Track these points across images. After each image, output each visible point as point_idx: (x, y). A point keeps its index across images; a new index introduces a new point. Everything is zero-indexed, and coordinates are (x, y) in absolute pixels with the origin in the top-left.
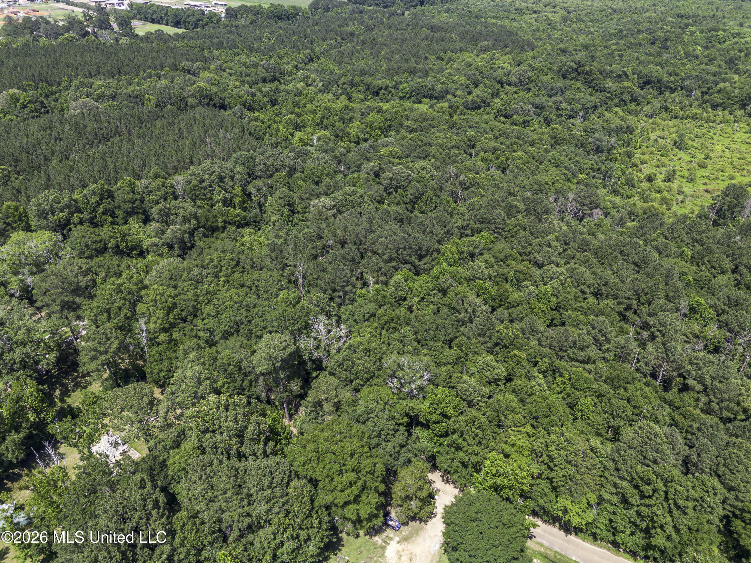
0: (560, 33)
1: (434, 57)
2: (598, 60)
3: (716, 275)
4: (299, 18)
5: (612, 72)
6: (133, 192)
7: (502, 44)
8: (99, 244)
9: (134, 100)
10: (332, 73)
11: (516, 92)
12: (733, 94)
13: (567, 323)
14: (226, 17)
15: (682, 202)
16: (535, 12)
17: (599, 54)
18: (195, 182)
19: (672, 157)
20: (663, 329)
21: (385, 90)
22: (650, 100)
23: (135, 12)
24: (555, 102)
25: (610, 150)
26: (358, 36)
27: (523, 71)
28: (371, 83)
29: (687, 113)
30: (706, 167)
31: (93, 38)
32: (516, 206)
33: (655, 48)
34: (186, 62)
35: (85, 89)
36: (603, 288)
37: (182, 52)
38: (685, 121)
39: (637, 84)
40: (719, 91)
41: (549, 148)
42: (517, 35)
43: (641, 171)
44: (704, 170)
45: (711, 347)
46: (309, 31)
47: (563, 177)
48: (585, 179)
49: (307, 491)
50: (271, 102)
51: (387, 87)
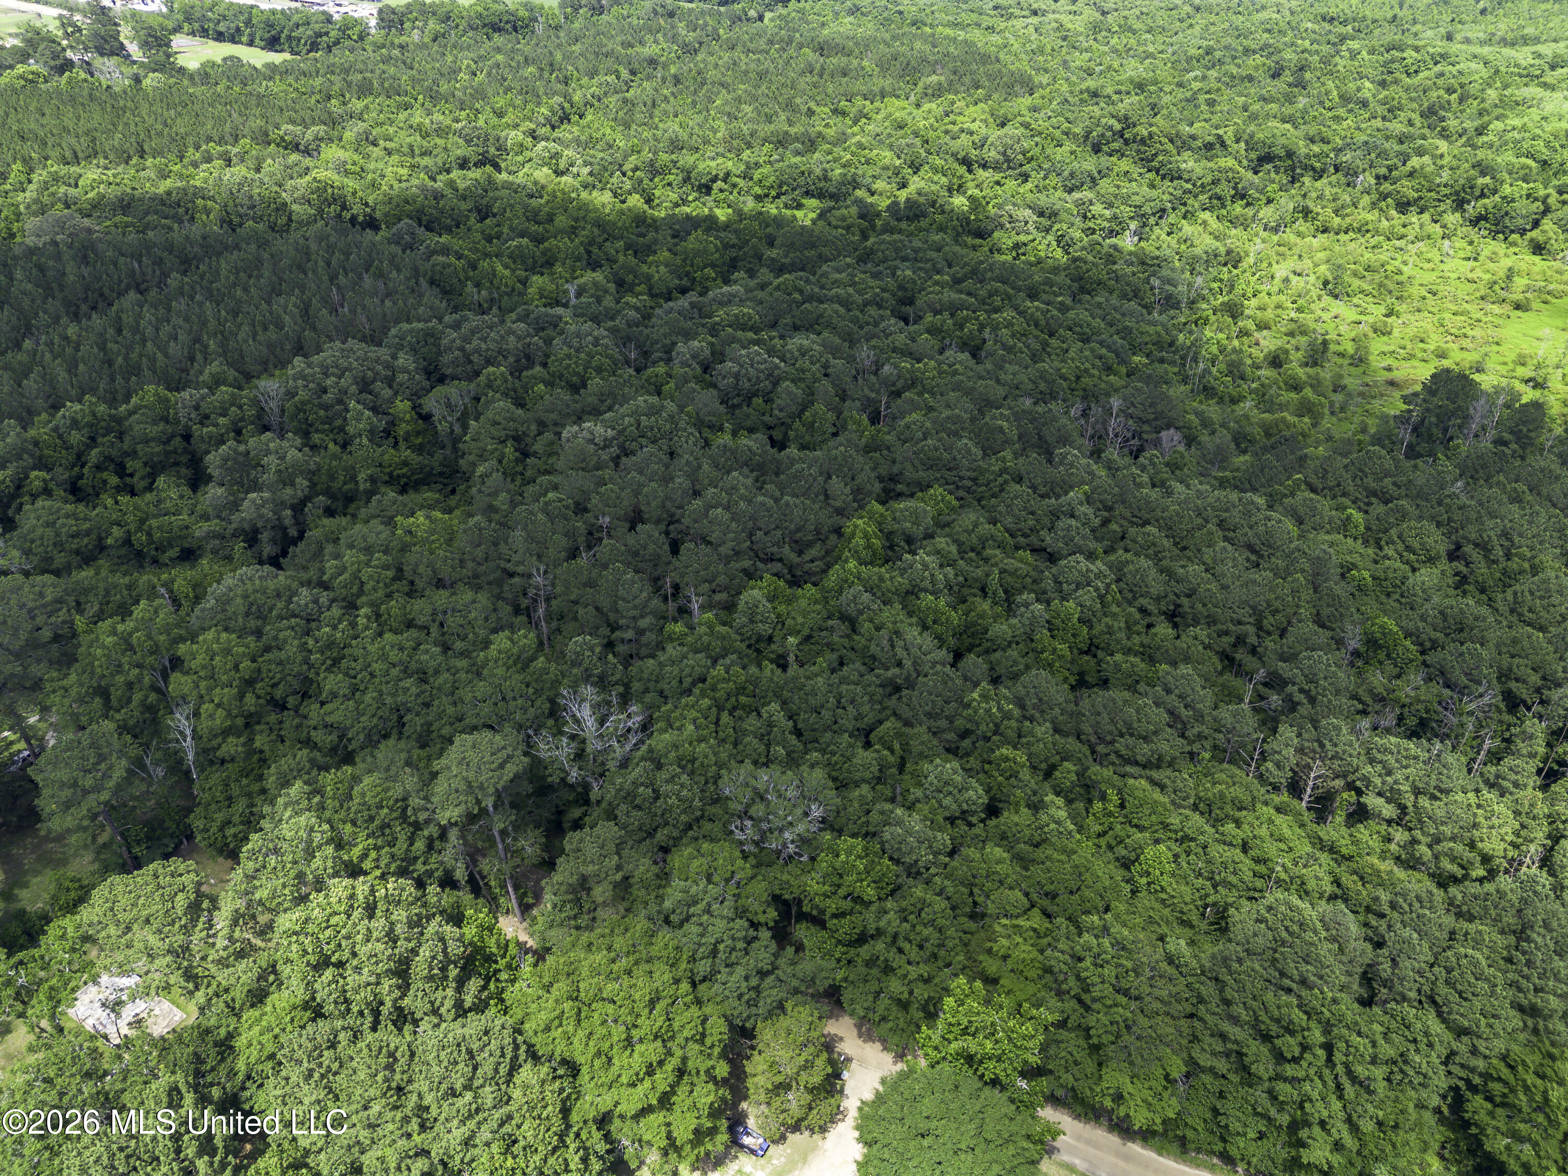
0: (1086, 56)
1: (827, 110)
2: (1165, 111)
3: (1416, 565)
4: (539, 28)
5: (1193, 137)
6: (166, 420)
7: (967, 80)
8: (86, 540)
9: (172, 212)
10: (611, 147)
11: (998, 183)
12: (1438, 180)
13: (1112, 681)
14: (379, 27)
15: (1343, 409)
16: (1035, 13)
17: (1166, 99)
18: (302, 395)
19: (1319, 313)
20: (1312, 686)
21: (725, 180)
22: (1272, 196)
23: (180, 17)
24: (1079, 203)
25: (1193, 302)
26: (665, 66)
27: (1012, 138)
28: (695, 167)
29: (1348, 220)
30: (1390, 333)
31: (83, 75)
32: (1001, 428)
33: (1279, 86)
34: (290, 127)
35: (63, 189)
36: (1185, 601)
37: (282, 103)
38: (1343, 237)
39: (1245, 163)
40: (1411, 175)
41: (1068, 301)
42: (998, 60)
43: (1257, 344)
44: (1385, 338)
45: (1412, 722)
46: (559, 56)
47: (1098, 363)
48: (1145, 365)
49: (553, 1092)
50: (479, 211)
51: (728, 174)
